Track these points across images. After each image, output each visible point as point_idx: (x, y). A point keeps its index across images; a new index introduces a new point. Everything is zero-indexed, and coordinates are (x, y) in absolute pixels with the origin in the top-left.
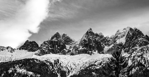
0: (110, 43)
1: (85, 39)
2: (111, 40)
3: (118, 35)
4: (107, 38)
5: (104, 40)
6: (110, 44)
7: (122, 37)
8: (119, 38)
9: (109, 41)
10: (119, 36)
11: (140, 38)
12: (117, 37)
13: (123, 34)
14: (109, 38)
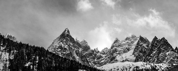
0: (102, 61)
1: (63, 45)
2: (104, 56)
3: (117, 48)
4: (95, 53)
5: (91, 54)
6: (102, 63)
7: (125, 52)
8: (119, 54)
9: (100, 57)
10: (119, 49)
11: (168, 51)
12: (116, 51)
13: (127, 46)
14: (99, 52)
